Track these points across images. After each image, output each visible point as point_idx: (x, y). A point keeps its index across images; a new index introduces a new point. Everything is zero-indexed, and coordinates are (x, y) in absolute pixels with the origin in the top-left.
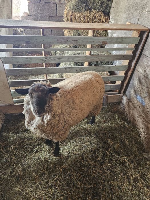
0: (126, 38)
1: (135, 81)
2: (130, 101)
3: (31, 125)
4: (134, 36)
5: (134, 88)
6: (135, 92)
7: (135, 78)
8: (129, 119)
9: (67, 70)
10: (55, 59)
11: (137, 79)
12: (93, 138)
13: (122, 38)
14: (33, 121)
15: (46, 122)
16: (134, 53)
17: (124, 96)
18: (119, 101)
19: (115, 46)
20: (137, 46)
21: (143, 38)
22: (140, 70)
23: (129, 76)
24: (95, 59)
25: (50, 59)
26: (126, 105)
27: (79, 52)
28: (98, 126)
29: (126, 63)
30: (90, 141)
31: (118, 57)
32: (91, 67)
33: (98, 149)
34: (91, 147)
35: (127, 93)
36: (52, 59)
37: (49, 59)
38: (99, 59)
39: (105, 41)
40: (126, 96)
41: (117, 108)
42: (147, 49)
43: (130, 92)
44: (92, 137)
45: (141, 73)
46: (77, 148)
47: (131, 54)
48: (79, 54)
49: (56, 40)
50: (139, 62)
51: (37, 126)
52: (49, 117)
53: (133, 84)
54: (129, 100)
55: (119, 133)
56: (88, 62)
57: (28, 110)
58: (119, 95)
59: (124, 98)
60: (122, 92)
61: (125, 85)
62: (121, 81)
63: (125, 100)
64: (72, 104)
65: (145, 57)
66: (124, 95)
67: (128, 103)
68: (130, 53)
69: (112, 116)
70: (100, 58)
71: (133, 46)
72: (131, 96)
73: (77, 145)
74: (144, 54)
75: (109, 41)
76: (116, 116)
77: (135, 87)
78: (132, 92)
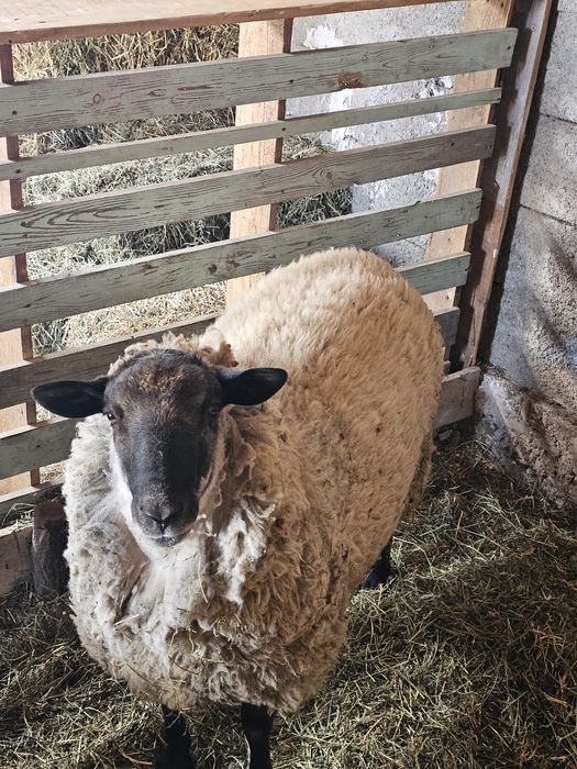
0: (451, 40)
1: (537, 274)
2: (531, 395)
3: (141, 622)
4: (477, 24)
5: (541, 312)
6: (554, 333)
7: (530, 256)
8: (560, 503)
9: (157, 277)
10: (82, 217)
11: (547, 256)
12: (429, 659)
13: (433, 43)
14: (147, 596)
15: (237, 578)
16: (500, 114)
17: (487, 377)
18: (469, 414)
20: (507, 78)
21: (529, 33)
22: (548, 203)
23: (495, 252)
24: (308, 180)
25: (51, 222)
26: (520, 427)
28: (425, 586)
29: (464, 178)
30: (420, 681)
31: (427, 152)
32: (292, 233)
33: (492, 708)
34: (444, 709)
35: (498, 353)
36: (63, 220)
37: (43, 223)
38: (329, 175)
39: (352, 69)
40: (500, 373)
41: (465, 462)
42: (564, 88)
43: (516, 346)
44: (421, 655)
45: (561, 221)
46: (368, 740)
47: (485, 124)
48: (131, 176)
49: (88, 99)
50: (533, 160)
51: (183, 612)
52: (254, 545)
53: (525, 291)
54: (525, 390)
55: (556, 589)
57: (106, 529)
58: (462, 378)
59: (494, 387)
60: (471, 352)
61: (479, 309)
62: (451, 293)
63: (499, 401)
64: (342, 450)
65: (560, 129)
66: (484, 371)
67: (530, 411)
68: (479, 119)
69: (468, 510)
70: (334, 169)
71: (486, 80)
72: (531, 364)
73: (363, 727)
74: (554, 113)
75: (372, 66)
76: (491, 503)
77: (548, 307)
78: (534, 340)
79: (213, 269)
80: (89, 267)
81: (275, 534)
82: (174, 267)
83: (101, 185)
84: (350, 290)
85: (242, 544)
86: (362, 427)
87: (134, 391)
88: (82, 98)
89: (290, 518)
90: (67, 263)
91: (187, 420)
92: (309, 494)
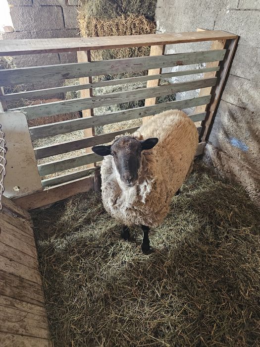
0: (208, 52)
1: (224, 118)
2: (219, 150)
3: (119, 206)
4: (215, 48)
5: (224, 128)
6: (227, 134)
7: (222, 113)
8: (223, 177)
9: (126, 116)
10: (108, 99)
11: (227, 113)
12: (188, 214)
13: (203, 53)
14: (121, 199)
15: (144, 196)
16: (218, 74)
17: (207, 144)
18: (201, 153)
19: (175, 69)
20: (222, 64)
21: (229, 50)
22: (230, 100)
23: (213, 112)
24: (166, 91)
25: (100, 100)
26: (215, 157)
27: (120, 85)
28: (188, 196)
29: (207, 91)
30: (186, 220)
31: (198, 84)
32: (160, 105)
33: (203, 228)
34: (191, 227)
35: (211, 139)
36: (103, 100)
37: (98, 100)
38: (172, 90)
39: (181, 60)
40: (211, 143)
41: (200, 165)
42: (237, 67)
43: (216, 137)
44: (186, 213)
45: (232, 104)
46: (172, 233)
47: (214, 77)
48: (120, 89)
49: (110, 67)
50: (226, 87)
51: (130, 204)
52: (149, 189)
53: (220, 123)
54: (217, 148)
55: (221, 199)
56: (155, 98)
57: (111, 183)
58: (201, 144)
59: (209, 147)
60: (204, 138)
61: (207, 127)
62: (200, 122)
63: (210, 151)
64: (171, 164)
65: (235, 78)
66: (207, 143)
67: (218, 153)
68: (213, 75)
69: (200, 178)
70: (173, 88)
71: (216, 64)
72: (219, 141)
73: (171, 230)
74: (233, 74)
75: (186, 59)
76: (206, 176)
77: (226, 127)
78: (221, 136)
79: (140, 114)
80: (109, 112)
81: (154, 186)
82: (130, 113)
83: (113, 91)
84: (176, 121)
85: (146, 189)
86: (177, 159)
87: (118, 147)
88: (108, 66)
89: (158, 182)
90: (104, 111)
91: (133, 153)
92: (163, 176)
